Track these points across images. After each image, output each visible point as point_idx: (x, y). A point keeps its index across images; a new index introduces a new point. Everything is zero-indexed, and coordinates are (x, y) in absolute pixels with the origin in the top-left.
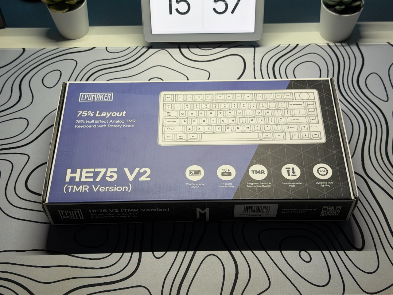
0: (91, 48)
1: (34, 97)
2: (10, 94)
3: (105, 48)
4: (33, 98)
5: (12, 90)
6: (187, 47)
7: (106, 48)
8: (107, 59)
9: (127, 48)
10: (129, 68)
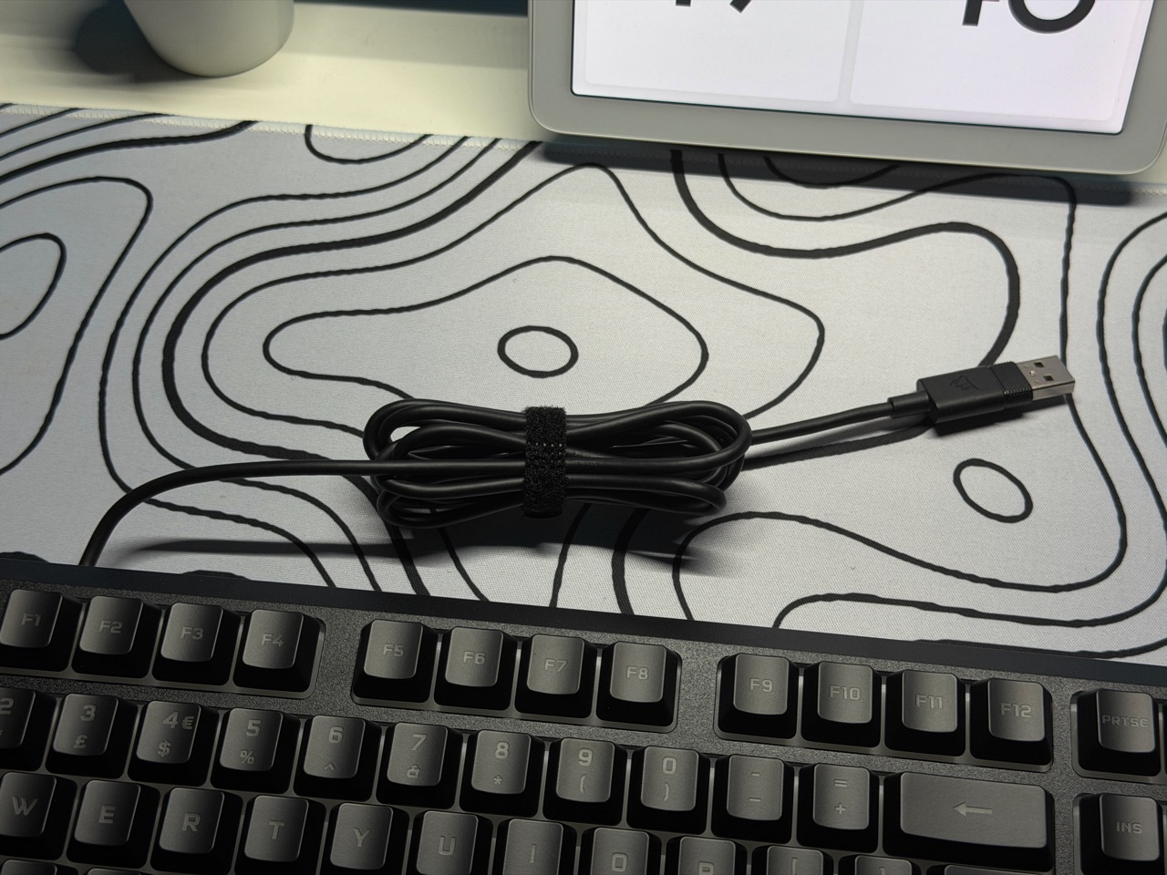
0: (229, 125)
3: (303, 131)
7: (309, 128)
8: (304, 197)
9: (412, 141)
10: (411, 257)
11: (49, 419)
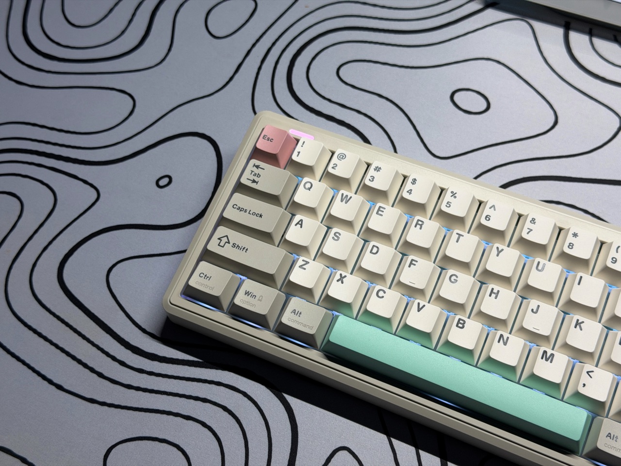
1: (173, 49)
2: (126, 23)
4: (170, 50)
5: (134, 15)
6: (587, 30)
10: (419, 44)
11: (231, 79)
